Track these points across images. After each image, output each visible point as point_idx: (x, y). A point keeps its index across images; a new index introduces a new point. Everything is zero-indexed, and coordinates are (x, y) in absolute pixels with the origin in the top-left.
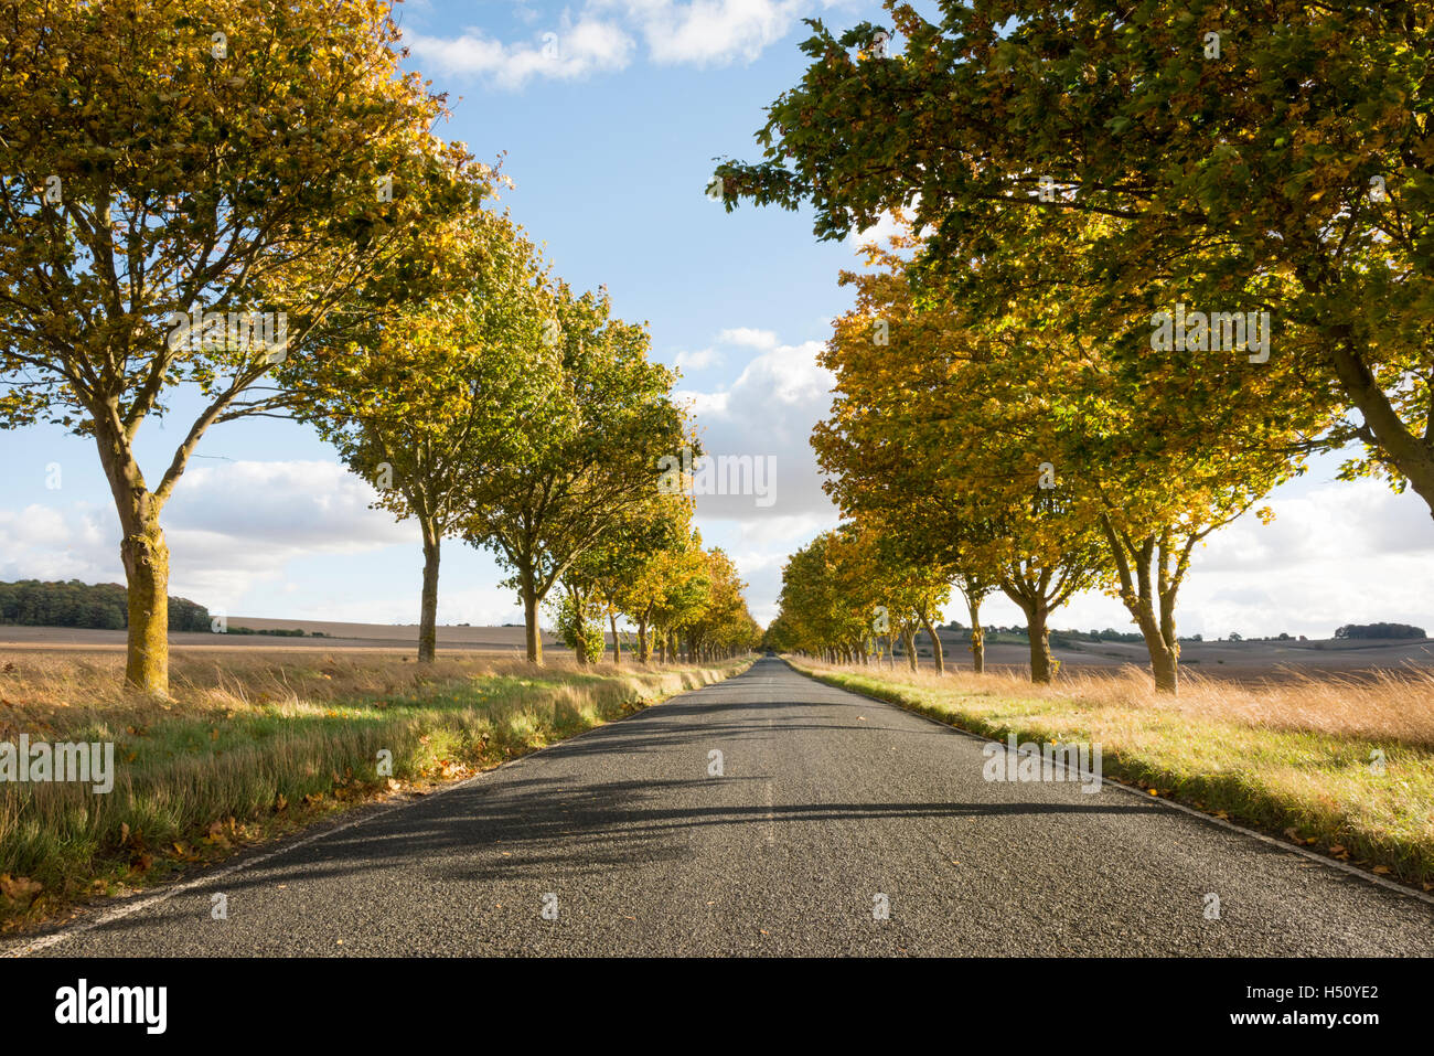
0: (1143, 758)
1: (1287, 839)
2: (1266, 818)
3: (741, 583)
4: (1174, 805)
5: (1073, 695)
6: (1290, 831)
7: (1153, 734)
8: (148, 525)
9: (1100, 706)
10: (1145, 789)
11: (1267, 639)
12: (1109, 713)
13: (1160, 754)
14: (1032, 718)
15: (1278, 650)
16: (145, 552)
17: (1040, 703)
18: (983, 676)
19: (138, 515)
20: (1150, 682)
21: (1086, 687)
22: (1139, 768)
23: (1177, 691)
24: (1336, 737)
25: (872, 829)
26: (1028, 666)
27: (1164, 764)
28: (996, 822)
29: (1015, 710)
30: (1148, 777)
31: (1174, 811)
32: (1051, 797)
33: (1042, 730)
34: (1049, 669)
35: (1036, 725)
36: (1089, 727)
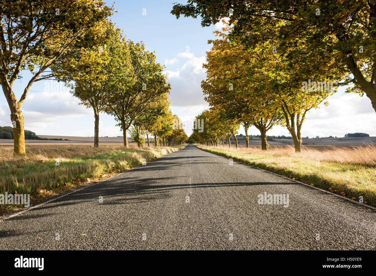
0: (291, 170)
1: (329, 191)
2: (324, 185)
4: (299, 182)
5: (273, 153)
6: (330, 189)
7: (294, 163)
8: (18, 110)
9: (280, 156)
10: (292, 178)
11: (326, 137)
12: (282, 158)
13: (296, 169)
14: (262, 160)
15: (329, 141)
16: (17, 118)
17: (263, 155)
18: (249, 149)
19: (15, 107)
20: (294, 149)
21: (277, 151)
22: (290, 172)
23: (301, 152)
24: (343, 164)
25: (218, 189)
26: (261, 146)
27: (297, 171)
28: (251, 187)
29: (257, 158)
30: (293, 175)
31: (300, 184)
32: (266, 180)
33: (264, 163)
34: (267, 146)
35: (263, 162)
36: (277, 162)
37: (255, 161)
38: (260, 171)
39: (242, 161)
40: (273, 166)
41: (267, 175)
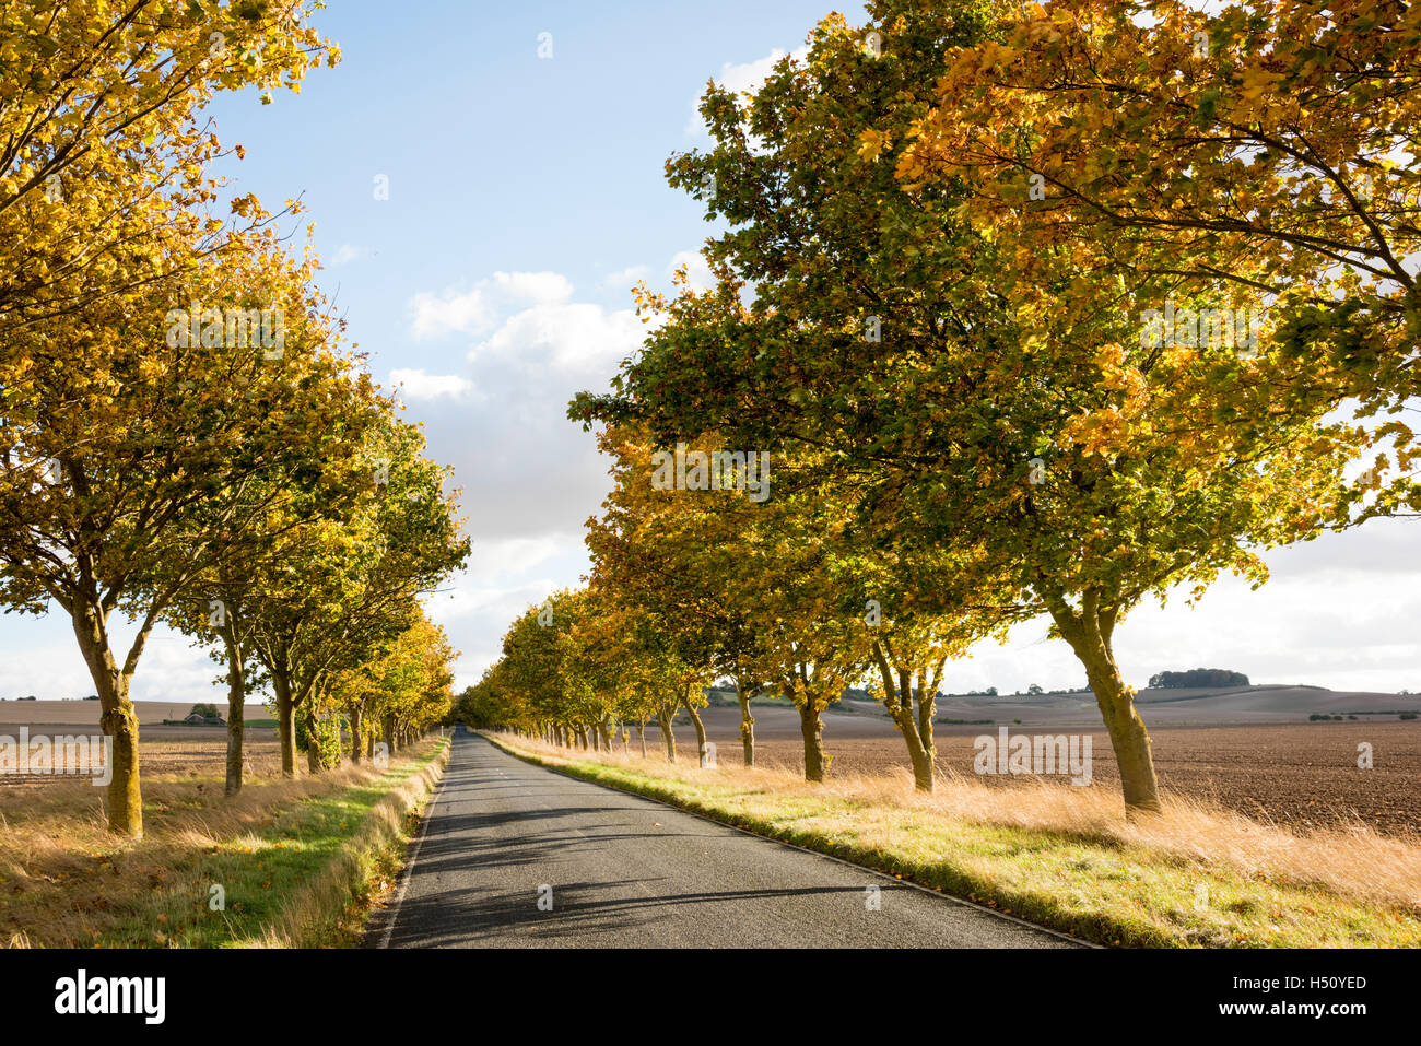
0: (894, 852)
2: (962, 889)
3: (453, 652)
4: (910, 884)
5: (846, 794)
6: (972, 895)
7: (905, 833)
8: (123, 699)
9: (868, 806)
10: (894, 875)
11: (1072, 691)
12: (875, 813)
13: (907, 850)
14: (813, 820)
15: (1084, 705)
16: (124, 722)
17: (815, 802)
19: (116, 691)
20: (912, 779)
21: (858, 786)
22: (891, 860)
23: (934, 788)
26: (802, 764)
27: (907, 857)
29: (794, 811)
30: (898, 866)
31: (910, 888)
32: (832, 883)
33: (821, 832)
34: (822, 764)
35: (816, 828)
36: (857, 828)
37: (792, 825)
38: (810, 858)
39: (745, 823)
40: (848, 841)
41: (831, 868)
